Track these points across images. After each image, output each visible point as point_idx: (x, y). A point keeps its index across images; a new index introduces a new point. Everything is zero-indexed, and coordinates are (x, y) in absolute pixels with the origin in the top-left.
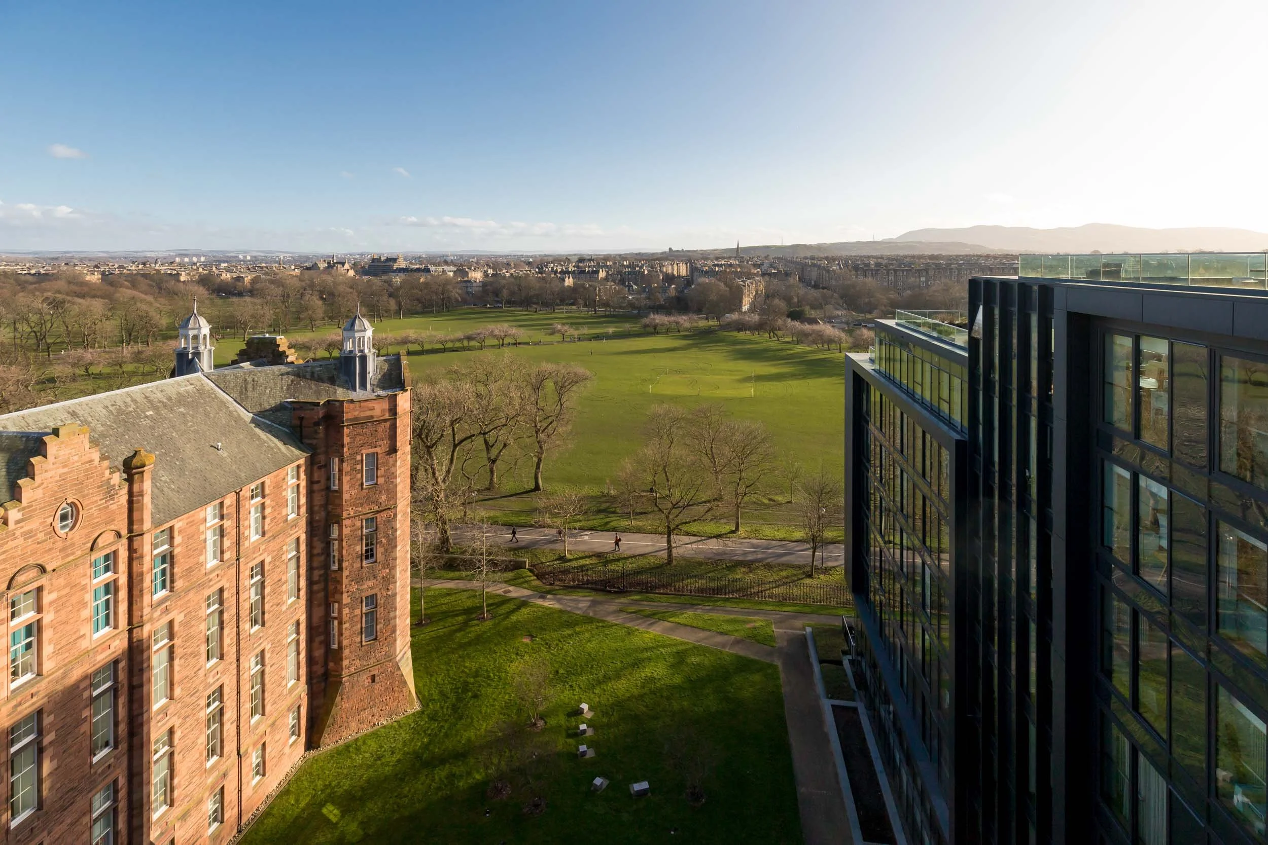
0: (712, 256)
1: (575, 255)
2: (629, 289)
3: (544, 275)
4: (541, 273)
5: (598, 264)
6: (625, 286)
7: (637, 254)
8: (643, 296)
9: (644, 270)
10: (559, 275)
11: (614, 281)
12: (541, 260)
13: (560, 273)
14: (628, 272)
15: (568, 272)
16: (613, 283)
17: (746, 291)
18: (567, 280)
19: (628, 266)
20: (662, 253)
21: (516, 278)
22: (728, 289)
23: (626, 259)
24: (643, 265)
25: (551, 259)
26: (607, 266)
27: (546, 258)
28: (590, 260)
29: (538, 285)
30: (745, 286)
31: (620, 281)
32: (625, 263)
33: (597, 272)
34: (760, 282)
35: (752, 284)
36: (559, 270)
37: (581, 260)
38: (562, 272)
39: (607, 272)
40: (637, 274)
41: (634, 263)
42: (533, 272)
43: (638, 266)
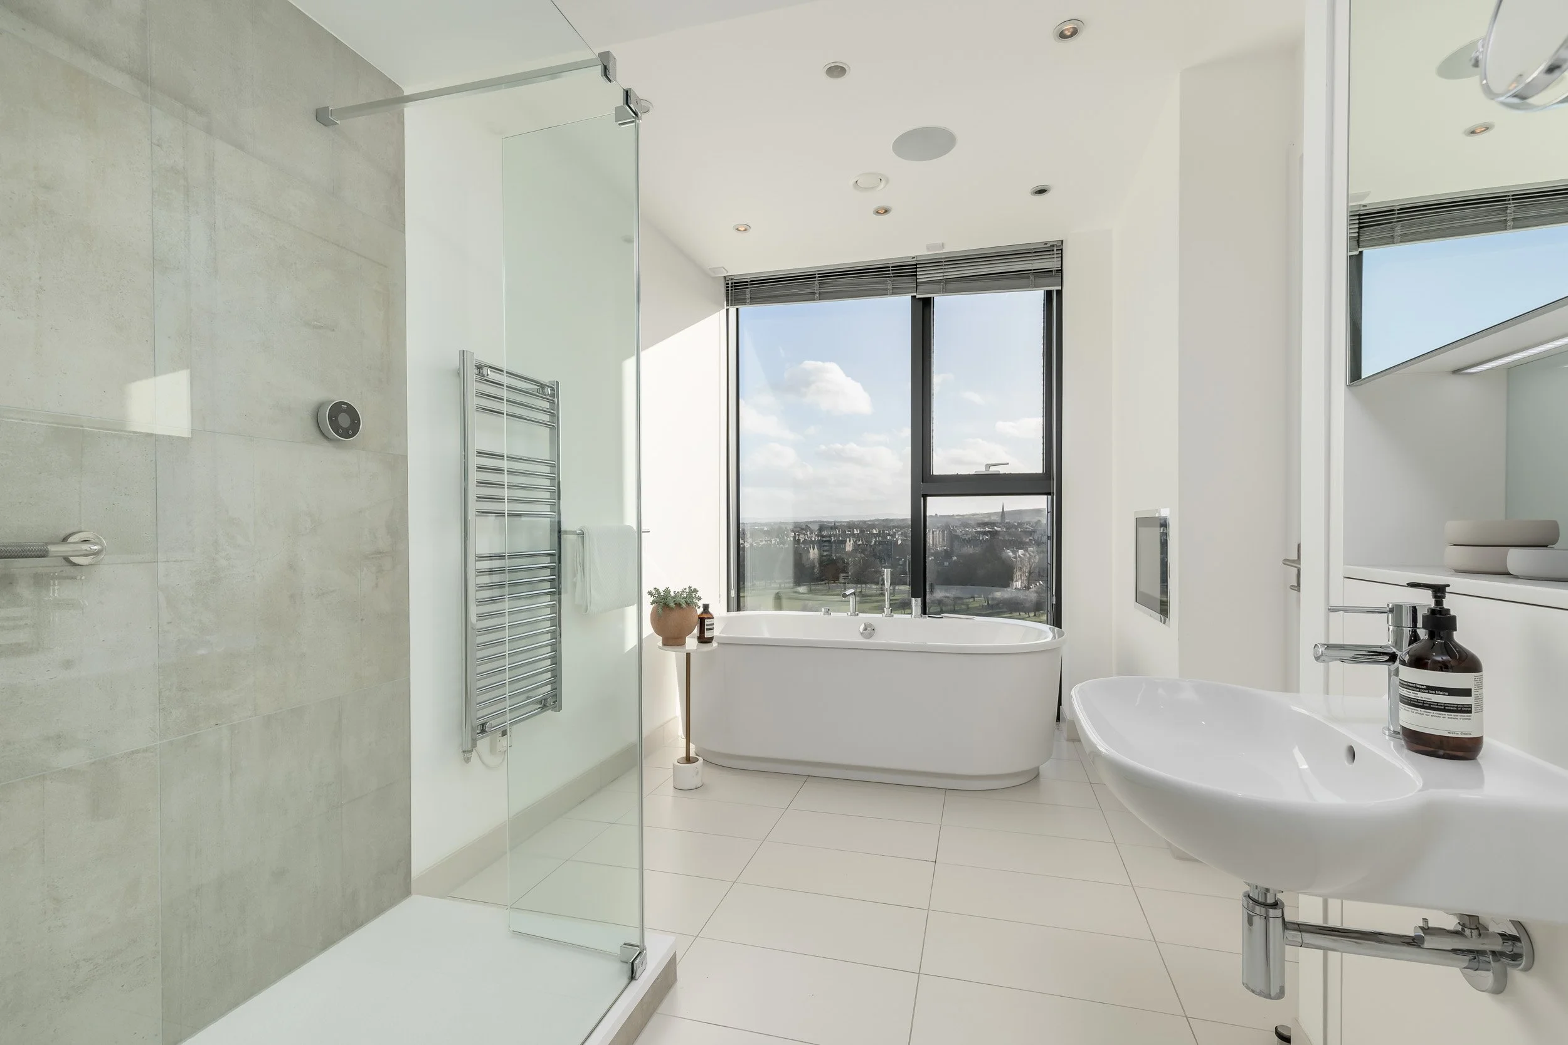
0: (972, 523)
1: (816, 522)
2: (881, 561)
3: (786, 546)
5: (844, 532)
6: (876, 558)
7: (883, 520)
9: (897, 540)
11: (863, 552)
14: (879, 542)
15: (813, 543)
16: (862, 555)
17: (1017, 564)
18: (811, 551)
19: (878, 535)
23: (873, 526)
26: (853, 535)
28: (833, 528)
30: (1016, 558)
31: (870, 551)
32: (874, 532)
33: (844, 542)
34: (1034, 552)
35: (1024, 555)
37: (824, 542)
38: (806, 542)
39: (855, 542)
40: (889, 544)
41: (883, 531)
42: (773, 542)
43: (889, 535)
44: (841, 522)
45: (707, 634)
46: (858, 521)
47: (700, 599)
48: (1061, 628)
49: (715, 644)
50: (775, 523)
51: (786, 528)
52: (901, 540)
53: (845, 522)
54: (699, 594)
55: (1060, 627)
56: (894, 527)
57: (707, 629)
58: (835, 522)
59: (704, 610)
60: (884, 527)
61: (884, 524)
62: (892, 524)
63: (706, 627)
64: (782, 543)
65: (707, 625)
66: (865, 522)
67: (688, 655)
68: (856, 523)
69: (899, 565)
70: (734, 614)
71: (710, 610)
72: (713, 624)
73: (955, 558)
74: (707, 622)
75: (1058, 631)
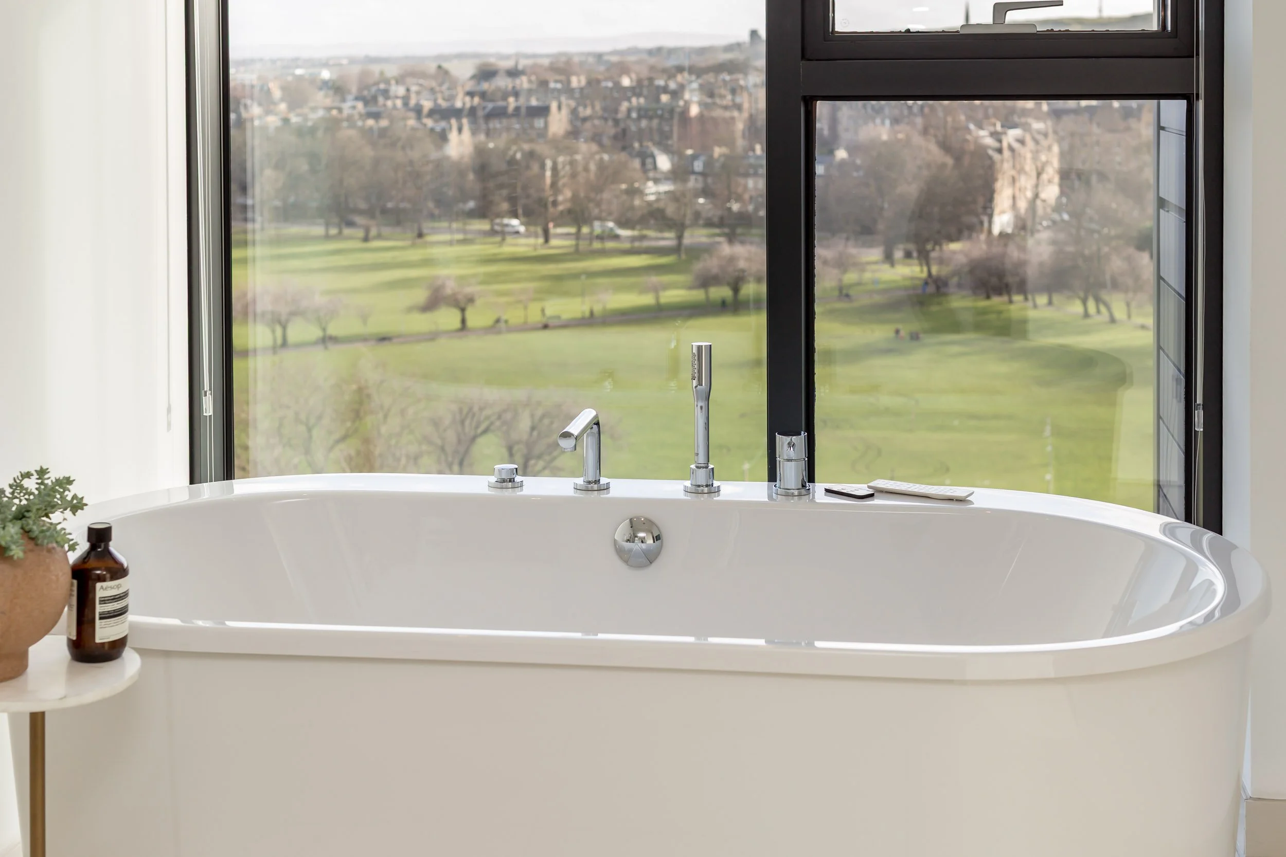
1: (461, 56)
2: (643, 164)
3: (384, 123)
4: (376, 116)
5: (544, 84)
6: (632, 155)
7: (650, 52)
8: (693, 183)
9: (687, 104)
10: (429, 123)
11: (596, 138)
12: (364, 74)
13: (432, 113)
14: (639, 109)
15: (457, 113)
16: (594, 147)
17: (1006, 167)
18: (453, 136)
19: (636, 90)
20: (729, 48)
21: (301, 132)
22: (950, 161)
23: (624, 69)
24: (682, 87)
25: (392, 71)
26: (568, 90)
27: (376, 69)
28: (513, 73)
29: (369, 152)
30: (1000, 151)
31: (615, 138)
33: (543, 111)
34: (1046, 135)
35: (1022, 142)
36: (427, 105)
37: (486, 73)
38: (437, 113)
39: (574, 112)
40: (667, 115)
41: (651, 80)
42: (346, 112)
43: (665, 90)
44: (534, 56)
45: (104, 632)
46: (582, 54)
47: (77, 506)
48: (1221, 533)
49: (131, 662)
50: (353, 61)
51: (382, 73)
52: (700, 104)
53: (547, 56)
54: (73, 490)
55: (1218, 528)
56: (680, 69)
57: (105, 616)
58: (518, 56)
59: (93, 547)
60: (652, 68)
61: (652, 61)
62: (672, 62)
63: (99, 608)
64: (370, 115)
65: (104, 601)
66: (599, 56)
67: (37, 721)
68: (576, 59)
69: (693, 173)
70: (211, 490)
71: (113, 547)
72: (124, 595)
73: (841, 154)
74: (103, 590)
75: (1211, 543)
